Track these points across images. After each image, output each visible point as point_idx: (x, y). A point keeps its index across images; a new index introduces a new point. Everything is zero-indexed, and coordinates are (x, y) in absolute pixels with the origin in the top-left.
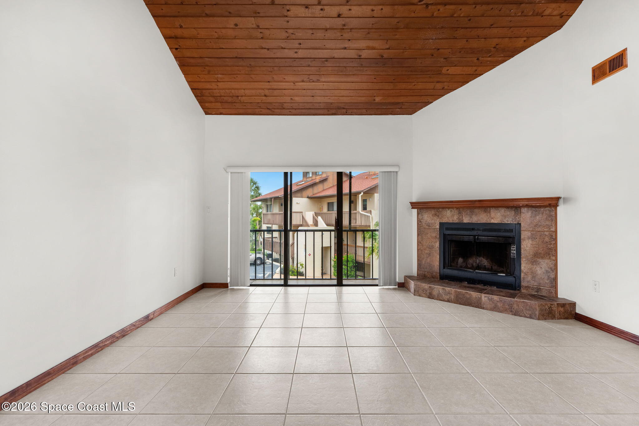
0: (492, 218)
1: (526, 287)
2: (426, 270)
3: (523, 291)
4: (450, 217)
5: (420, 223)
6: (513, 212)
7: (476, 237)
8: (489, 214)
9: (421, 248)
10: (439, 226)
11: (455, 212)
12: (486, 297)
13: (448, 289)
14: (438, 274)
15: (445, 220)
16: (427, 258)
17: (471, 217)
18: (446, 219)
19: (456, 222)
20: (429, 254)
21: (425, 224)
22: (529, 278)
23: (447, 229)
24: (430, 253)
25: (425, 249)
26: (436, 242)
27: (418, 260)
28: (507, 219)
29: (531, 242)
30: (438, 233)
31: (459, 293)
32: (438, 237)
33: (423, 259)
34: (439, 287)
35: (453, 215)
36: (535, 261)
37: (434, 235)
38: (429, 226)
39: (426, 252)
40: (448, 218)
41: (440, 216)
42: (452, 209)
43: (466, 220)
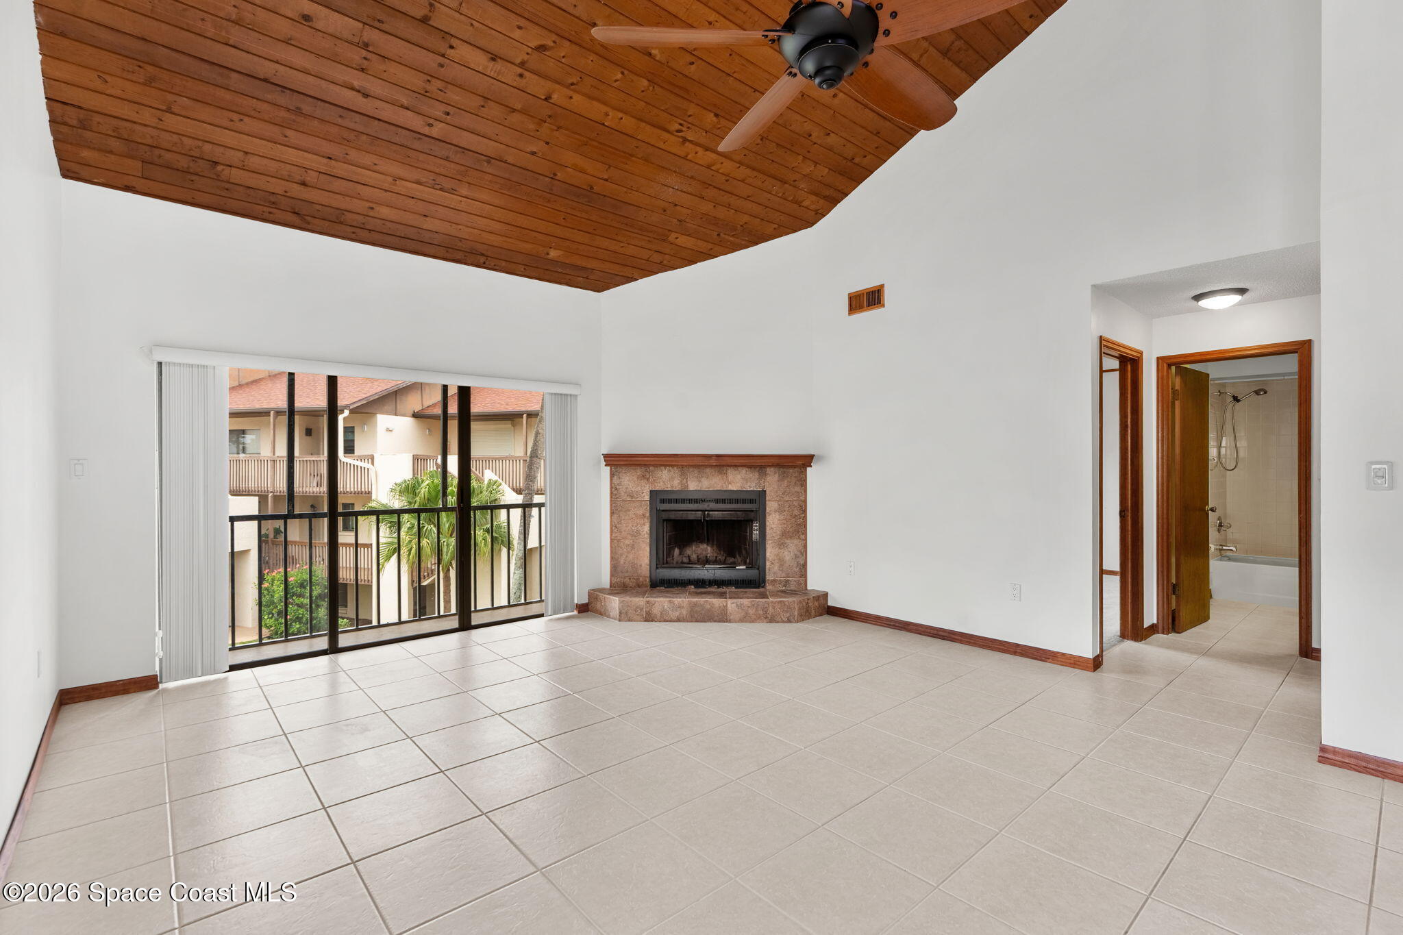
0: (730, 483)
1: (772, 581)
2: (626, 575)
3: (769, 587)
4: (668, 480)
5: (615, 492)
6: (757, 474)
7: (706, 512)
8: (725, 477)
9: (616, 537)
10: (649, 497)
11: (675, 472)
12: (733, 603)
13: (677, 600)
14: (648, 580)
15: (659, 486)
16: (628, 552)
17: (700, 481)
18: (662, 483)
19: (677, 489)
20: (633, 547)
21: (625, 493)
22: (776, 568)
23: (662, 501)
24: (633, 545)
25: (625, 538)
26: (644, 524)
27: (612, 558)
28: (749, 484)
29: (778, 517)
30: (648, 508)
31: (696, 604)
32: (648, 515)
33: (621, 555)
34: (662, 599)
35: (672, 478)
36: (782, 543)
37: (641, 512)
38: (632, 497)
39: (627, 542)
40: (664, 482)
41: (651, 479)
42: (671, 468)
43: (693, 485)
